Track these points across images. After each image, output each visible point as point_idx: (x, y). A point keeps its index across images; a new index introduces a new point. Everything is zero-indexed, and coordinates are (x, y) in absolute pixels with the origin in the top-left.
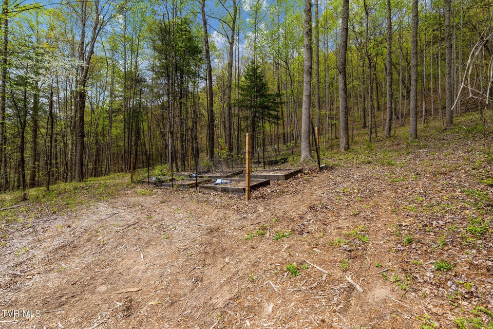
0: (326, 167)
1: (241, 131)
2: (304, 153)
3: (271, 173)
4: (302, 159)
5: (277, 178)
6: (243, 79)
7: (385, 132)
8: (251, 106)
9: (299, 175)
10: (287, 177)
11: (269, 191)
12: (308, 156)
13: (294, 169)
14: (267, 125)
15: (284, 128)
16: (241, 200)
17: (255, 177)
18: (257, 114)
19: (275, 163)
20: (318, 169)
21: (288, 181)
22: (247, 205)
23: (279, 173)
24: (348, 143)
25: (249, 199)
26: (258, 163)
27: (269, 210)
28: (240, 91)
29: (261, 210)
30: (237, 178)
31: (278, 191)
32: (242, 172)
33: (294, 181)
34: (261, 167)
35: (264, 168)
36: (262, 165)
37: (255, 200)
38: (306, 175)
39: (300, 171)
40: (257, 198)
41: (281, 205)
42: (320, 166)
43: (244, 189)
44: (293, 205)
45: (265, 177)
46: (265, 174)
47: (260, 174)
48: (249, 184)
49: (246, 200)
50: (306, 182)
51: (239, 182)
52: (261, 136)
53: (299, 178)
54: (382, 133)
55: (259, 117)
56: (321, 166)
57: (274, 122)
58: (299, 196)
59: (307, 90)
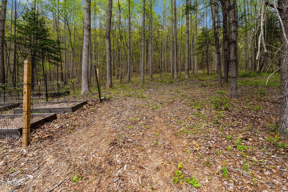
0: (105, 99)
1: (18, 65)
2: (84, 89)
3: (56, 106)
4: (82, 93)
5: (64, 110)
6: (21, 18)
7: (127, 79)
8: (31, 45)
9: (85, 106)
10: (74, 109)
11: (57, 126)
12: (88, 91)
13: (80, 102)
14: (47, 64)
15: (62, 69)
16: (13, 147)
17: (37, 111)
18: (37, 54)
19: (58, 95)
20: (99, 101)
21: (76, 112)
22: (25, 156)
23: (65, 106)
24: (111, 83)
25: (28, 143)
26: (39, 95)
27: (63, 158)
28: (17, 28)
29: (50, 160)
30: (9, 113)
31: (67, 125)
32: (18, 105)
33: (82, 112)
34: (42, 99)
35: (47, 101)
36: (44, 97)
37: (39, 145)
38: (91, 106)
39: (85, 103)
40: (40, 140)
41: (77, 145)
42: (100, 98)
43: (21, 130)
44: (91, 143)
45: (50, 110)
46: (48, 106)
47: (43, 107)
48: (28, 121)
49: (24, 145)
50: (92, 113)
51: (12, 118)
52: (41, 73)
53: (85, 110)
54: (126, 79)
55: (39, 57)
56: (102, 98)
57: (54, 63)
58: (92, 129)
59: (87, 41)
